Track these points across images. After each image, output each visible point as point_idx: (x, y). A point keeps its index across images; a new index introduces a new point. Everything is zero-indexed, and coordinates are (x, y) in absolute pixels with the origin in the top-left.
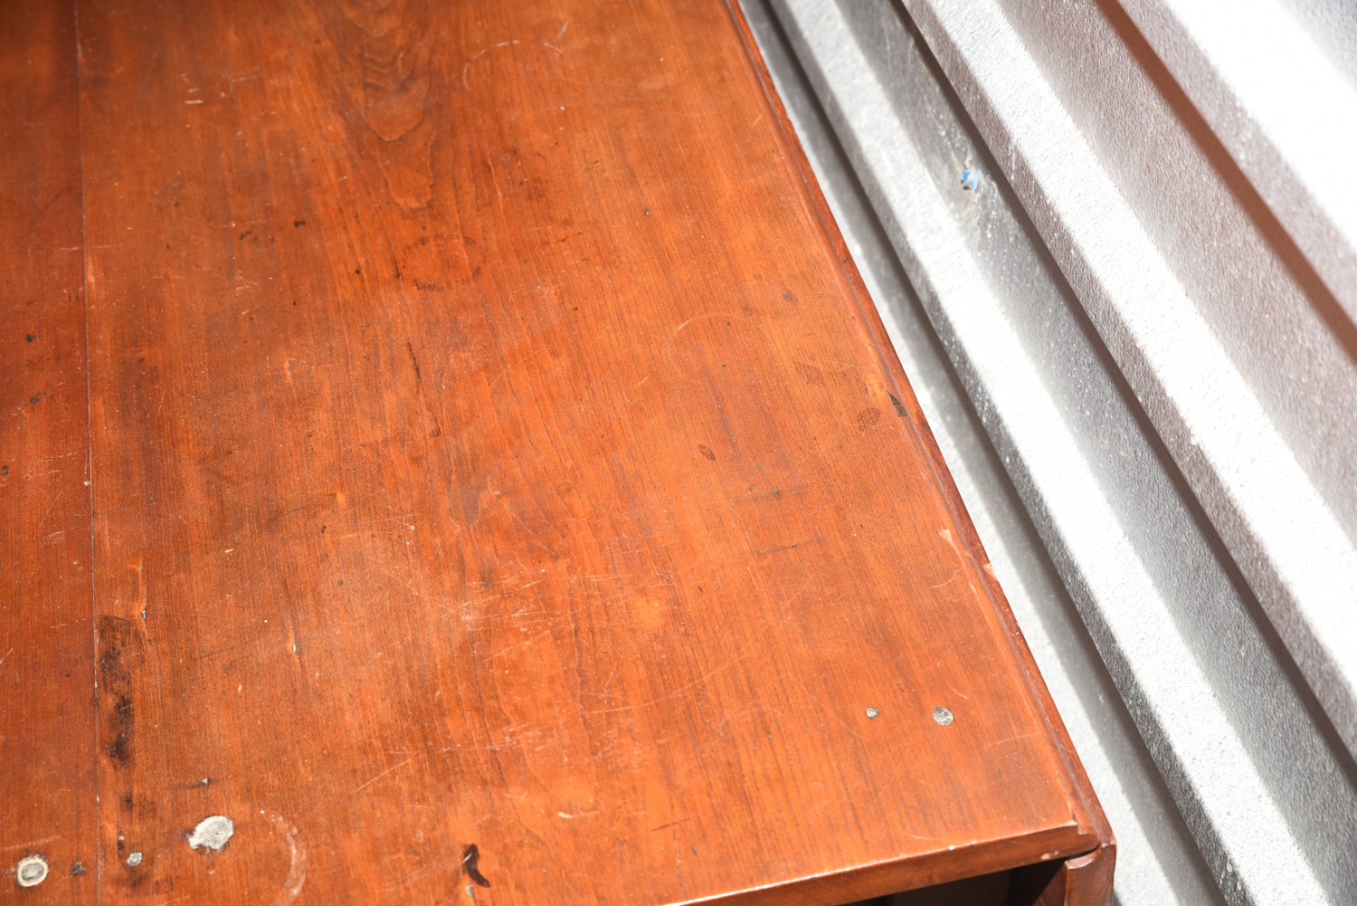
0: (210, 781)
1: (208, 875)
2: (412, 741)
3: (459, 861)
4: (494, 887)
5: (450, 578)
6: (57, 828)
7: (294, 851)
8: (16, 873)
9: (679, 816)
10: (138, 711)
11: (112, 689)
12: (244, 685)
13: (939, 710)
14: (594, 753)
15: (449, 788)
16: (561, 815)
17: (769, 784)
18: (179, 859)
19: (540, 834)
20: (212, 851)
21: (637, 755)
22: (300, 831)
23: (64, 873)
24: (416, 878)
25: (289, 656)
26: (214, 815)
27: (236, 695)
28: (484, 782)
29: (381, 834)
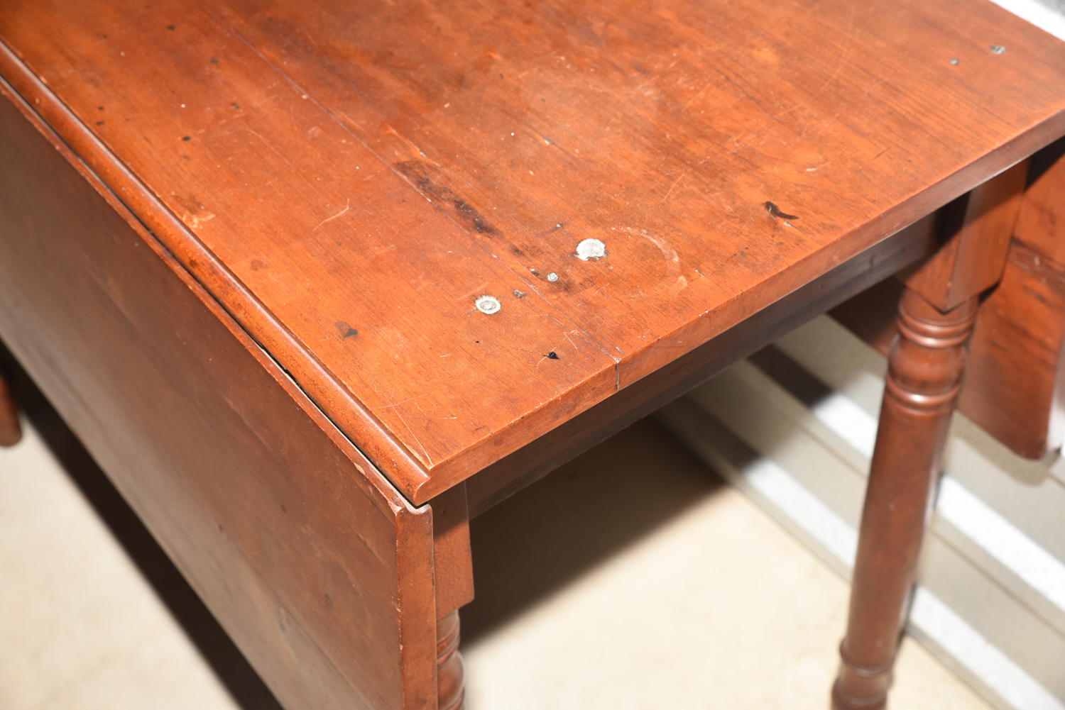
0: (562, 225)
1: (610, 270)
2: (675, 164)
3: (766, 213)
4: (801, 217)
5: (616, 76)
6: (482, 279)
7: (655, 241)
8: (477, 309)
9: (883, 148)
10: (473, 204)
11: (442, 199)
12: (532, 170)
13: (993, 48)
14: (800, 134)
15: (723, 180)
16: (809, 170)
17: (923, 114)
18: (583, 268)
19: (803, 183)
20: (600, 258)
21: (827, 126)
22: (648, 230)
23: (511, 299)
24: (747, 229)
25: (548, 147)
26: (582, 240)
27: (533, 177)
28: (744, 170)
29: (702, 215)
